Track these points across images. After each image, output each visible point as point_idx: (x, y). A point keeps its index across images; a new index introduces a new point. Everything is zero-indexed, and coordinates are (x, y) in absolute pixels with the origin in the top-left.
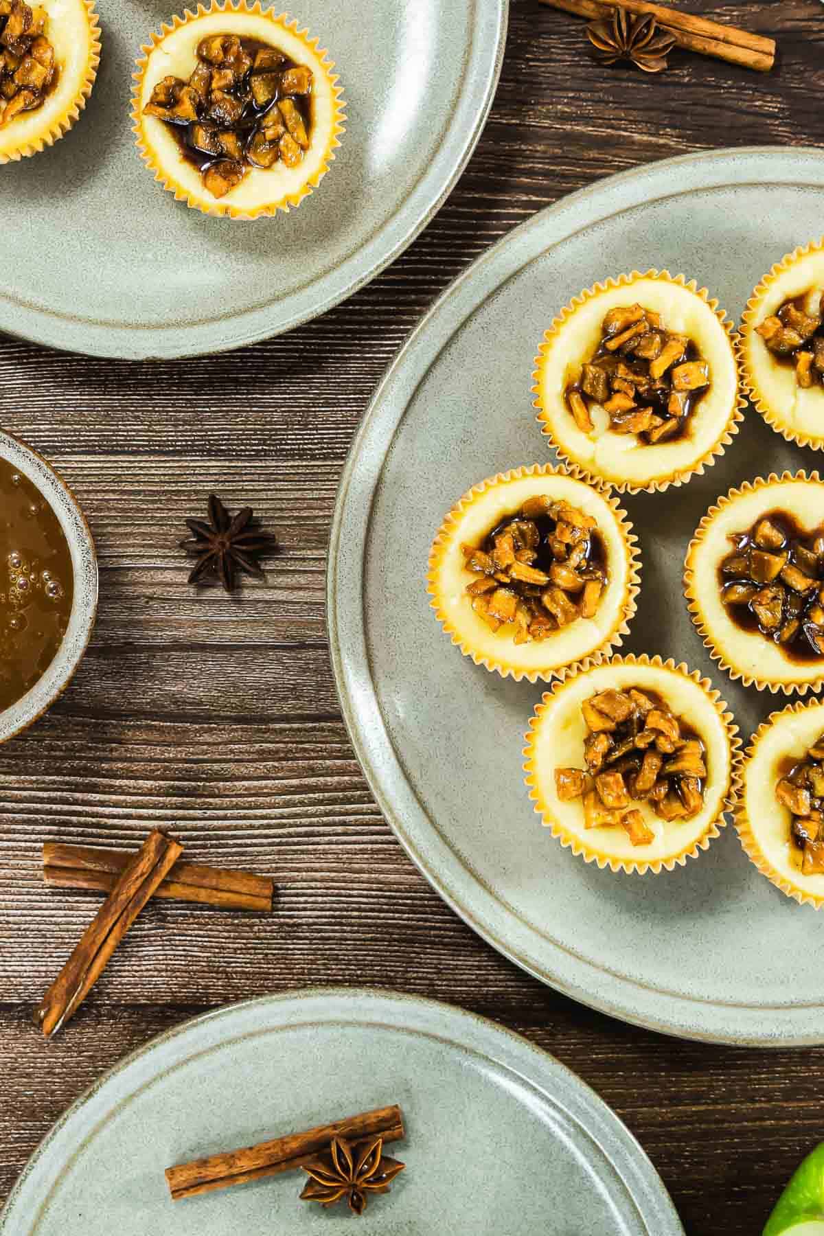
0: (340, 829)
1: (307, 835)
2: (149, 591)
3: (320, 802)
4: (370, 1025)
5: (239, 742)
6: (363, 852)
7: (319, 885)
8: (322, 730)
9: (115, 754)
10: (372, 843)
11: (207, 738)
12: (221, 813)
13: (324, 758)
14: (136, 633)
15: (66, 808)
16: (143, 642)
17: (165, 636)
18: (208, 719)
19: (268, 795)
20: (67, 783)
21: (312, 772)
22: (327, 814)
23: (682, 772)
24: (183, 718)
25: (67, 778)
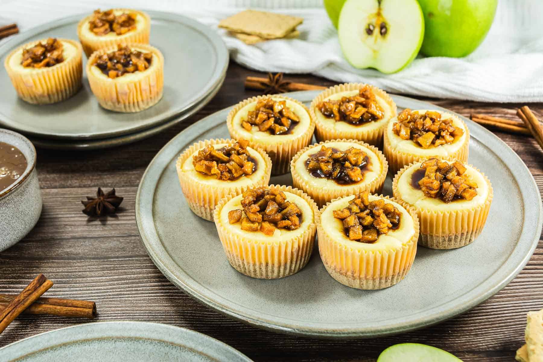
0: (134, 292)
1: (118, 295)
3: (127, 283)
5: (94, 265)
6: (144, 300)
7: (119, 312)
8: (133, 260)
9: (34, 271)
10: (149, 296)
11: (79, 265)
12: (78, 289)
13: (132, 269)
14: (57, 235)
15: (4, 290)
16: (59, 238)
17: (70, 235)
18: (81, 258)
19: (102, 282)
20: (8, 281)
21: (126, 274)
22: (129, 287)
24: (68, 259)
25: (9, 280)
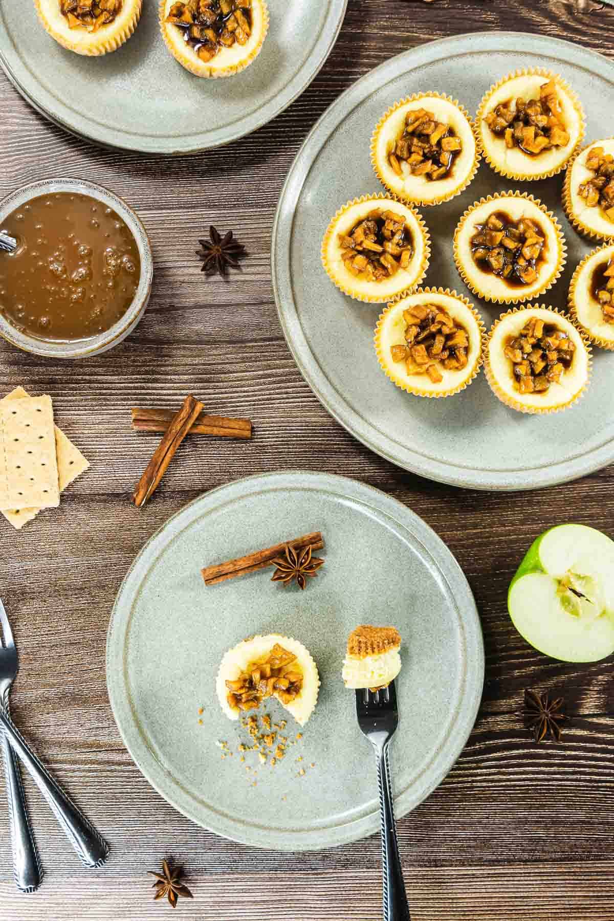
0: (285, 396)
1: (268, 399)
2: (181, 279)
3: (274, 382)
4: (304, 489)
5: (231, 353)
6: (297, 407)
7: (275, 425)
8: (274, 345)
9: (167, 363)
10: (302, 402)
11: (215, 352)
12: (223, 390)
13: (275, 360)
14: (176, 300)
15: (143, 391)
16: (179, 305)
17: (190, 301)
18: (215, 342)
19: (247, 380)
20: (144, 379)
21: (269, 367)
22: (278, 389)
23: (456, 345)
24: (201, 342)
25: (143, 376)
